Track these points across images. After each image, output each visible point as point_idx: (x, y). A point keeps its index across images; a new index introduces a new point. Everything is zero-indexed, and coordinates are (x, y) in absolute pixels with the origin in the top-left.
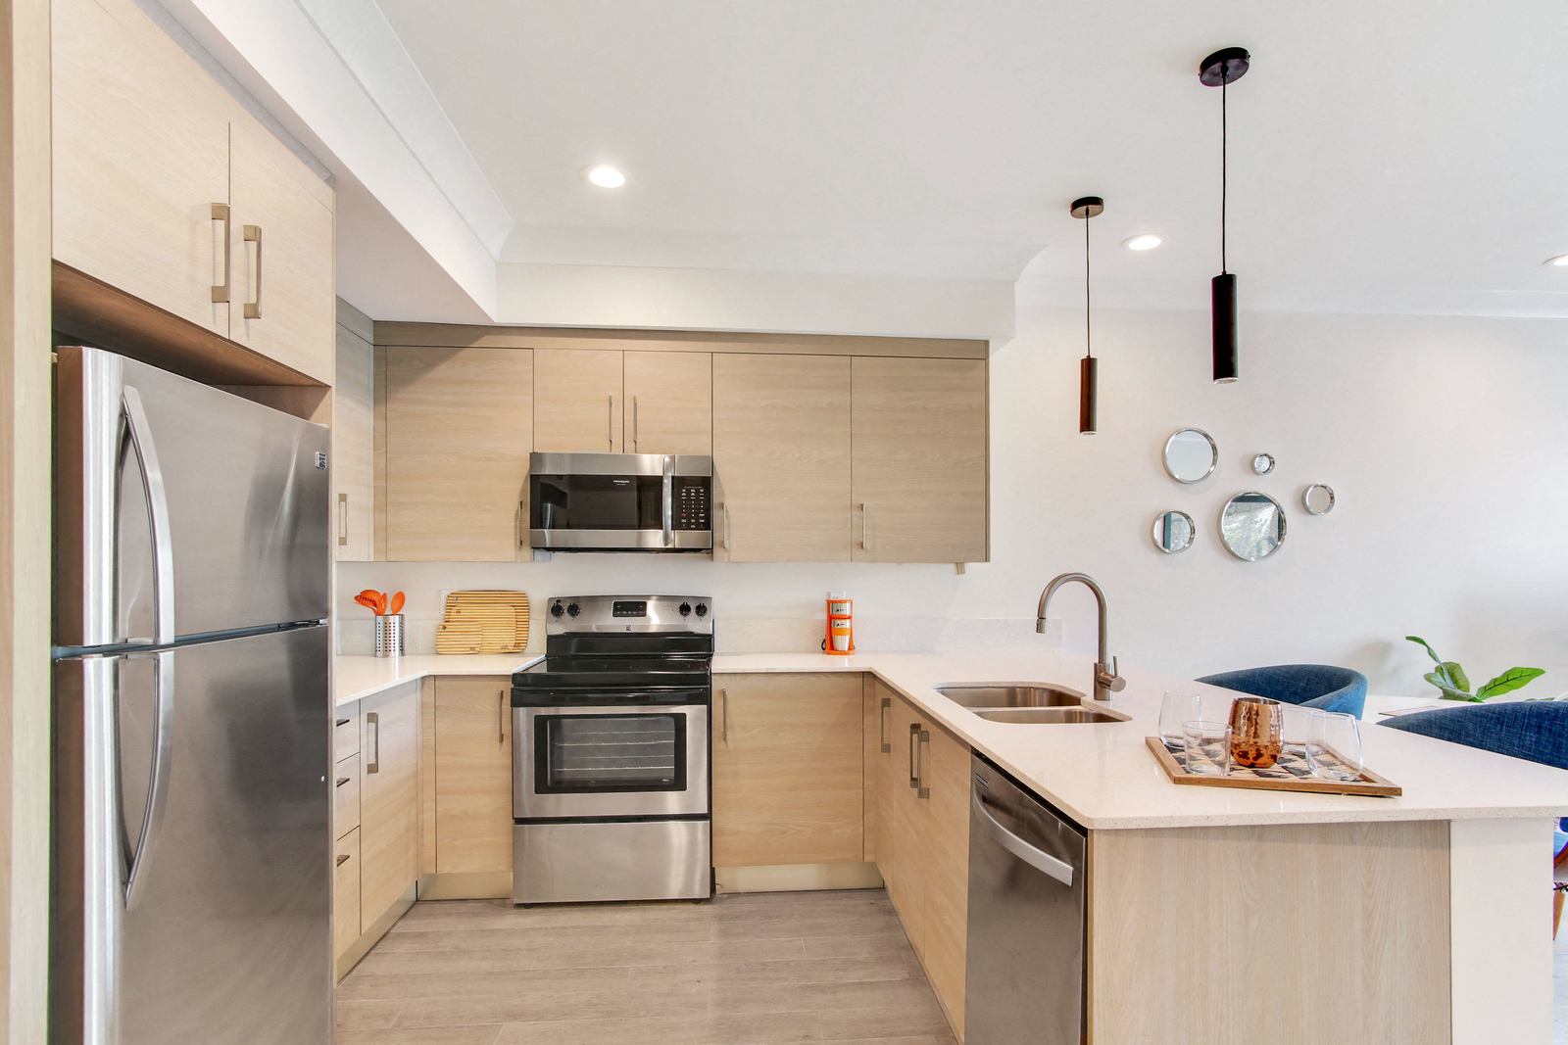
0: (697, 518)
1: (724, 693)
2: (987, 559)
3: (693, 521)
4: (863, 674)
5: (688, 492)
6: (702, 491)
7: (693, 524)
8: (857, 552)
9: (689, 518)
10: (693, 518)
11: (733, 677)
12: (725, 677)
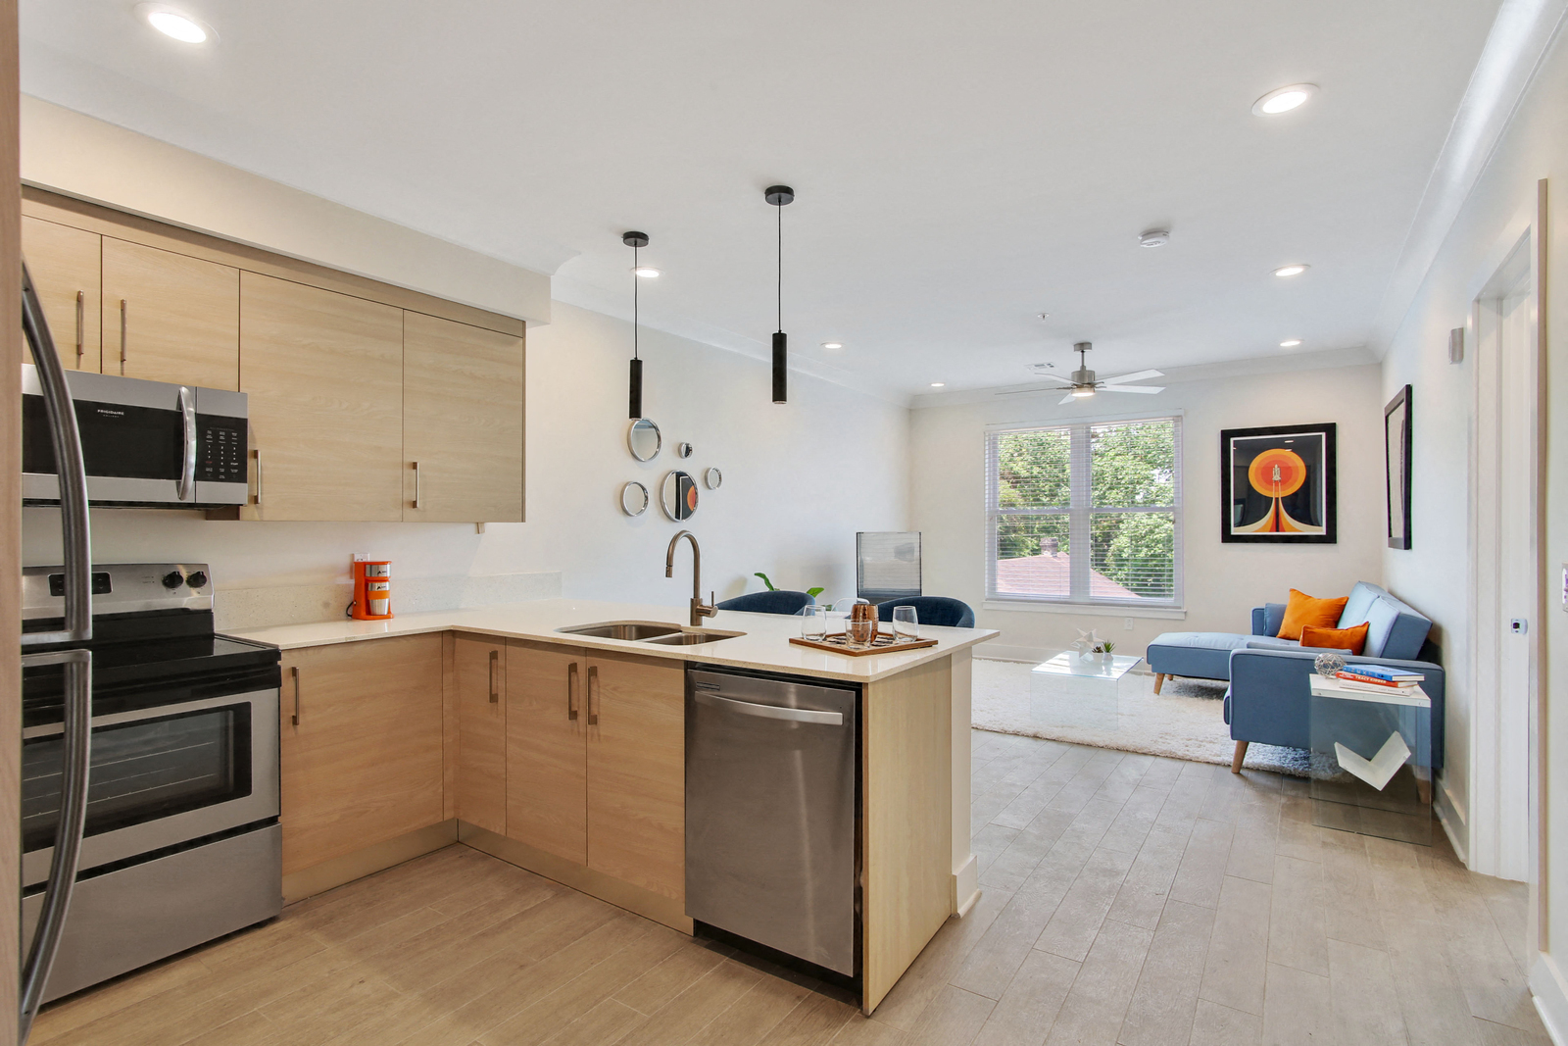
0: (228, 467)
1: (294, 671)
2: (523, 520)
3: (222, 470)
4: (442, 633)
5: (216, 436)
6: (235, 434)
7: (222, 474)
8: (410, 512)
9: (216, 467)
10: (222, 467)
11: (304, 652)
12: (295, 654)
